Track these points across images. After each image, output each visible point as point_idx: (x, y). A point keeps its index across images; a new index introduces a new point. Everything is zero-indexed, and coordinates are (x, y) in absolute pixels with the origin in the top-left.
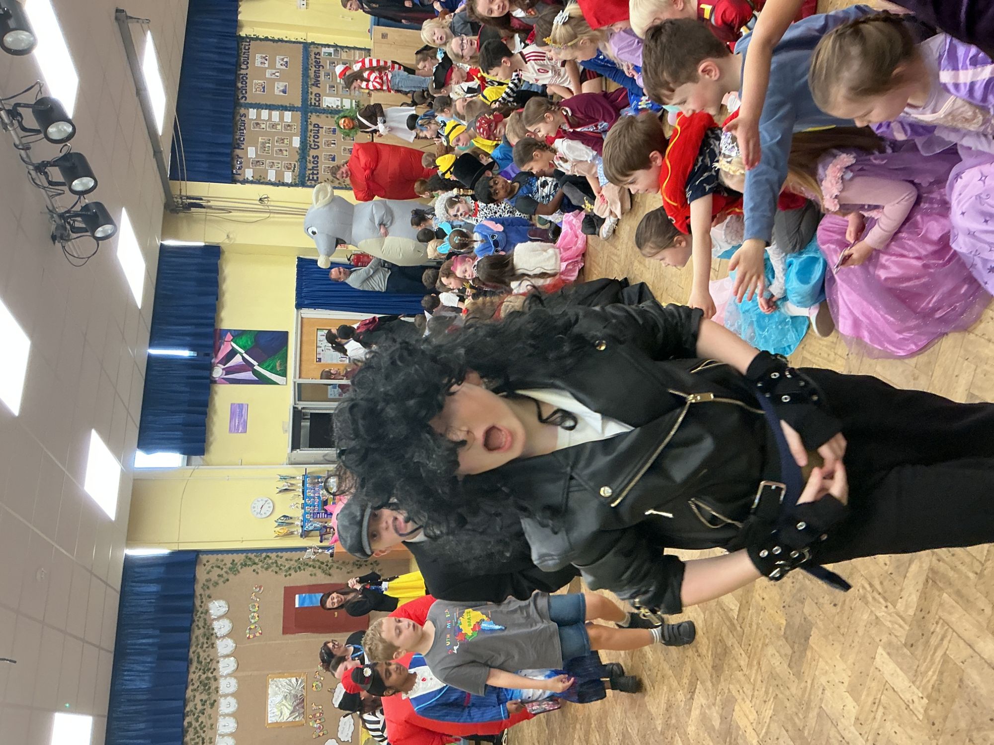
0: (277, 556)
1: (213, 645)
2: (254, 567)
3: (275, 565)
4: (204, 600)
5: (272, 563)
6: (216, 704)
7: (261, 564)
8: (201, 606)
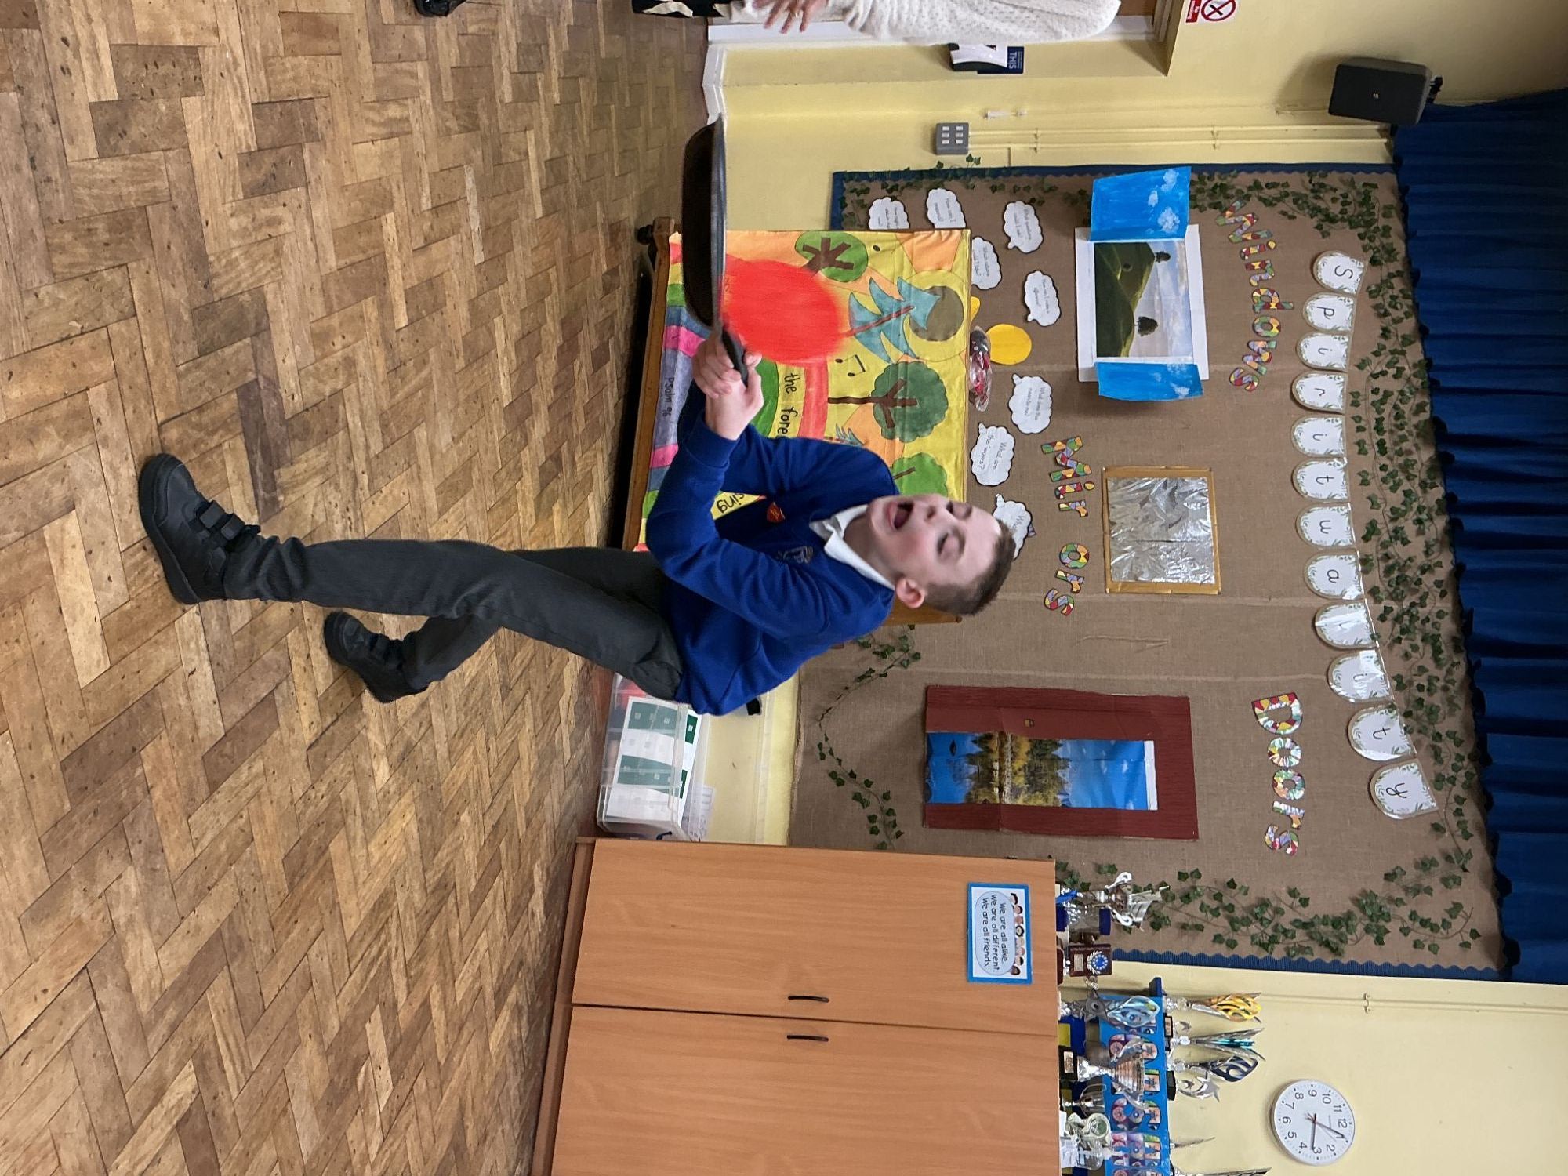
0: (1232, 944)
1: (1400, 683)
2: (1306, 914)
3: (1238, 913)
4: (1453, 821)
5: (1246, 922)
6: (1364, 532)
7: (1285, 922)
8: (1459, 800)
